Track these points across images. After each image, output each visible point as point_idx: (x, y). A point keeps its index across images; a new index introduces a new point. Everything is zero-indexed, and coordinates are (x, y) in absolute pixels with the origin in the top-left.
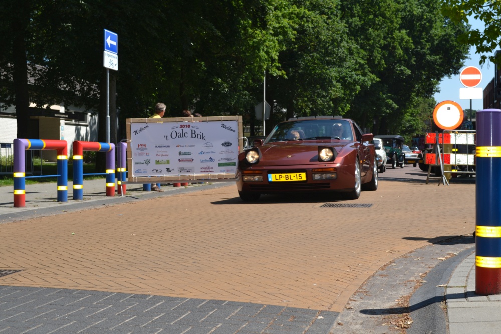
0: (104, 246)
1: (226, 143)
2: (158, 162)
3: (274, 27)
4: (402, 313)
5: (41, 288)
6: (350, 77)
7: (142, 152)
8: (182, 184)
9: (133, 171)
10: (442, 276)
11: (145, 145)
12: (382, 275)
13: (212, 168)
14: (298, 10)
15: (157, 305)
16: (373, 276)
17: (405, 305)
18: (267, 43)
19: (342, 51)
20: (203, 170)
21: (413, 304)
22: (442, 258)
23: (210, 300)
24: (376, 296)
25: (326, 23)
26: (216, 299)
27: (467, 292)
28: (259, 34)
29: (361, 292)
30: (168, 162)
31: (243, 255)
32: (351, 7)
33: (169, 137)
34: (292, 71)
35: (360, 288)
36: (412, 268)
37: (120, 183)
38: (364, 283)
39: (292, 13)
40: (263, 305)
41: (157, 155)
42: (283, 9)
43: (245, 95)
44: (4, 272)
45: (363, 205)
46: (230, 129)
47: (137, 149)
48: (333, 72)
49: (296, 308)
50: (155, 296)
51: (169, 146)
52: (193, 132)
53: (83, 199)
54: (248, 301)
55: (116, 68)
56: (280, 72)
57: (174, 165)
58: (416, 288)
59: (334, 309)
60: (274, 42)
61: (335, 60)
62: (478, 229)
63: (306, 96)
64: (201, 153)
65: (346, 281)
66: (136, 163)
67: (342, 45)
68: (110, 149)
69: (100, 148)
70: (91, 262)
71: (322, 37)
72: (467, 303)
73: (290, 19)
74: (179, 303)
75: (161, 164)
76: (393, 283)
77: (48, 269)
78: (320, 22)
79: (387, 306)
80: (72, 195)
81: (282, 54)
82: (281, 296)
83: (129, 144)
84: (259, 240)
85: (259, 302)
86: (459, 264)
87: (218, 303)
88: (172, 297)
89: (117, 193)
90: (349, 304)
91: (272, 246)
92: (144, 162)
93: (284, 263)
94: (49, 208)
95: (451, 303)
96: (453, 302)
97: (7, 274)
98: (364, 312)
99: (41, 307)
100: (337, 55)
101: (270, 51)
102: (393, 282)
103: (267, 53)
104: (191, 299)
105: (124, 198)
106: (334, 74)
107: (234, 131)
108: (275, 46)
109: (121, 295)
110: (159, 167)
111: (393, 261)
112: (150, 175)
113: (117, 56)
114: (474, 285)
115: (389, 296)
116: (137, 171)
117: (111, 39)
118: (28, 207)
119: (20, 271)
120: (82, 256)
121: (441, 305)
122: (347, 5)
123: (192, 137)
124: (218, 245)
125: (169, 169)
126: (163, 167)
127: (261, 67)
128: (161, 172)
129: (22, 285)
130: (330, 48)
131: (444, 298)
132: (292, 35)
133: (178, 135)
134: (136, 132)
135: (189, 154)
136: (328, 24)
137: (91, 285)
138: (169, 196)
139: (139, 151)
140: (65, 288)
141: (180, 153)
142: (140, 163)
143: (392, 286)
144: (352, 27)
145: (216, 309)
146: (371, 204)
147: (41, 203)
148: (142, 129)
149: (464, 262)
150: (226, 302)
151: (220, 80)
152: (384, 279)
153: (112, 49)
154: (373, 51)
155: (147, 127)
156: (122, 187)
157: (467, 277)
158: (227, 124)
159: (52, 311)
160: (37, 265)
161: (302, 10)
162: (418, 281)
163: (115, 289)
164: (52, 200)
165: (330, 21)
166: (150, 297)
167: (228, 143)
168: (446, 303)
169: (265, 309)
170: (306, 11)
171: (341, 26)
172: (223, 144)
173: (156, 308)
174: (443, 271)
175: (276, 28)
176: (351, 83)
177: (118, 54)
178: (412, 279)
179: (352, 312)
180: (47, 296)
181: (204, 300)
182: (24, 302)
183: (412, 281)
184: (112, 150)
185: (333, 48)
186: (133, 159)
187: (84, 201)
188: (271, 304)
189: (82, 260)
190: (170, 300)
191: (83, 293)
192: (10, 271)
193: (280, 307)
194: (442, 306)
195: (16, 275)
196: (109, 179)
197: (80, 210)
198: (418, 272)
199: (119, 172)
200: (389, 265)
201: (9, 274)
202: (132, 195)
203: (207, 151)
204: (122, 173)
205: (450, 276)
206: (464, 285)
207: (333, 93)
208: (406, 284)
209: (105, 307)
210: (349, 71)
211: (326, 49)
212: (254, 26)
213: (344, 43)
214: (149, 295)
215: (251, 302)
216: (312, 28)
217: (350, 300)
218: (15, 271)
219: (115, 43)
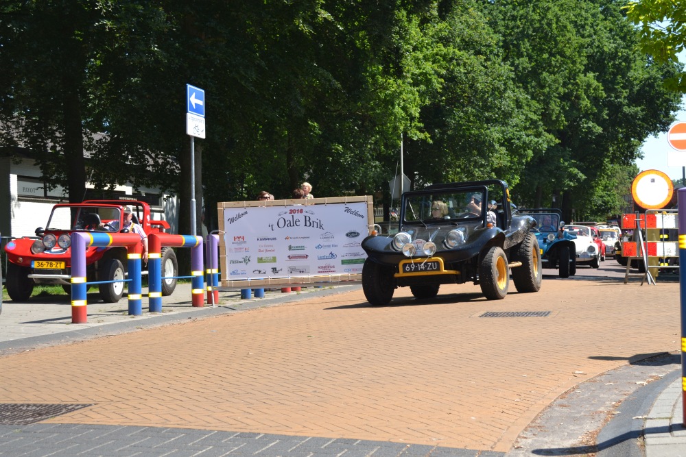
0: (196, 372)
1: (351, 233)
2: (260, 260)
3: (413, 74)
4: (587, 453)
5: (120, 426)
6: (518, 139)
7: (240, 246)
8: (293, 289)
9: (227, 272)
10: (640, 406)
11: (243, 238)
12: (562, 406)
13: (334, 267)
14: (445, 50)
15: (270, 445)
16: (550, 407)
17: (591, 443)
18: (404, 96)
19: (507, 104)
20: (321, 270)
21: (601, 442)
22: (642, 382)
23: (338, 439)
24: (554, 432)
25: (484, 66)
26: (345, 437)
27: (673, 425)
28: (393, 84)
29: (534, 427)
30: (274, 260)
31: (378, 381)
32: (518, 43)
33: (275, 226)
34: (440, 133)
35: (532, 422)
36: (601, 396)
37: (210, 289)
38: (538, 415)
39: (437, 54)
40: (406, 444)
41: (260, 251)
42: (424, 48)
43: (375, 167)
44: (70, 407)
45: (537, 313)
46: (356, 214)
47: (233, 243)
48: (495, 132)
49: (449, 448)
50: (266, 435)
51: (275, 239)
52: (308, 219)
53: (163, 311)
54: (386, 440)
55: (203, 135)
56: (422, 134)
57: (283, 263)
58: (606, 421)
59: (498, 449)
60: (414, 95)
61: (497, 116)
62: (684, 342)
63: (459, 166)
64: (318, 247)
65: (515, 414)
66: (231, 262)
67: (506, 95)
68: (197, 243)
69: (184, 243)
70: (181, 393)
71: (479, 85)
72: (671, 438)
73: (434, 62)
74: (297, 443)
75: (265, 262)
76: (576, 415)
77: (126, 402)
78: (475, 65)
79: (567, 444)
80: (148, 306)
81: (424, 110)
82: (430, 433)
83: (222, 237)
84: (399, 362)
85: (401, 440)
86: (664, 389)
87: (348, 442)
88: (289, 436)
89: (206, 302)
90: (518, 442)
91: (416, 369)
92: (243, 260)
93: (433, 392)
94: (118, 324)
95: (651, 439)
96: (653, 437)
97: (73, 409)
98: (537, 452)
99: (123, 450)
100: (499, 109)
101: (409, 106)
102: (576, 413)
103: (404, 109)
104: (313, 438)
105: (215, 309)
106: (496, 135)
107: (362, 217)
108: (415, 99)
109: (223, 434)
110: (261, 266)
111: (578, 387)
112: (250, 277)
113: (204, 119)
114: (681, 416)
115: (571, 432)
116: (233, 273)
117: (195, 97)
118: (91, 323)
119: (90, 405)
120: (169, 385)
121: (638, 441)
122: (512, 40)
123: (306, 225)
124: (345, 369)
125: (276, 268)
126: (267, 267)
127: (396, 128)
128: (265, 273)
129: (95, 423)
130: (490, 99)
131: (641, 434)
132: (437, 84)
133: (287, 223)
134: (231, 221)
135: (302, 248)
136: (486, 67)
137: (183, 422)
138: (277, 305)
139: (235, 246)
140: (150, 425)
141: (290, 248)
142: (237, 262)
143: (575, 419)
144: (520, 71)
145: (346, 450)
146: (549, 312)
147: (107, 317)
148: (239, 216)
149: (671, 386)
150: (358, 442)
151: (340, 148)
152: (565, 410)
153: (197, 110)
154: (549, 103)
155: (246, 213)
156: (213, 294)
157: (674, 405)
158: (353, 207)
159: (136, 454)
160: (112, 398)
161: (451, 49)
162: (609, 413)
163: (215, 426)
164: (121, 313)
165: (489, 63)
166: (261, 436)
167: (355, 233)
168: (644, 438)
169: (408, 449)
170: (456, 50)
171: (505, 69)
172: (347, 235)
173: (268, 449)
174: (643, 399)
175: (416, 74)
176: (520, 147)
177: (206, 118)
178: (602, 409)
179: (521, 452)
180: (129, 435)
181: (329, 439)
182: (100, 444)
183: (601, 412)
184: (199, 244)
185: (494, 100)
186: (228, 257)
187: (164, 314)
188: (416, 443)
189: (169, 390)
190: (286, 439)
191: (174, 431)
192: (78, 405)
193: (428, 446)
194: (638, 443)
195: (86, 411)
196: (196, 283)
197: (159, 326)
198: (609, 400)
199: (209, 275)
200: (572, 393)
201: (78, 409)
202: (227, 305)
203: (326, 244)
204: (214, 275)
205: (652, 405)
206: (669, 416)
207: (496, 161)
208: (593, 416)
209: (204, 449)
210: (516, 131)
211: (485, 101)
212: (386, 73)
213: (509, 93)
214: (259, 434)
215: (391, 440)
216: (465, 73)
217: (519, 437)
218: (84, 406)
219: (201, 103)
